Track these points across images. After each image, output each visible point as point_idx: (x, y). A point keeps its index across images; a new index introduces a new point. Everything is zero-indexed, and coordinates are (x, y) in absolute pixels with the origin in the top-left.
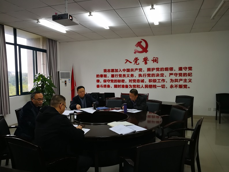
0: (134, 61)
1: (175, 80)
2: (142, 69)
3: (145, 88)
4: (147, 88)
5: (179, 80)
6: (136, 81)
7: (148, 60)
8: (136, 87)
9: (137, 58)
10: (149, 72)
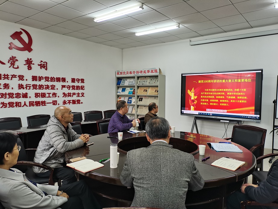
0: (9, 62)
1: (68, 94)
2: (23, 76)
3: (30, 106)
4: (32, 107)
5: (72, 94)
6: (14, 96)
7: (34, 64)
8: (14, 105)
9: (15, 57)
10: (35, 83)
